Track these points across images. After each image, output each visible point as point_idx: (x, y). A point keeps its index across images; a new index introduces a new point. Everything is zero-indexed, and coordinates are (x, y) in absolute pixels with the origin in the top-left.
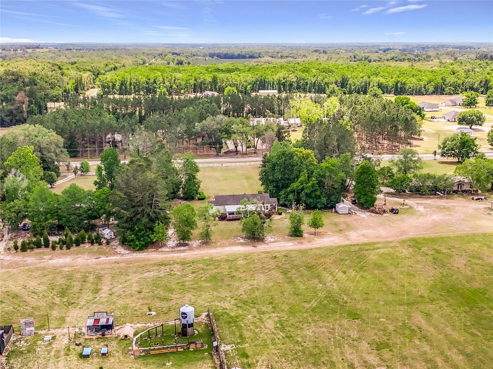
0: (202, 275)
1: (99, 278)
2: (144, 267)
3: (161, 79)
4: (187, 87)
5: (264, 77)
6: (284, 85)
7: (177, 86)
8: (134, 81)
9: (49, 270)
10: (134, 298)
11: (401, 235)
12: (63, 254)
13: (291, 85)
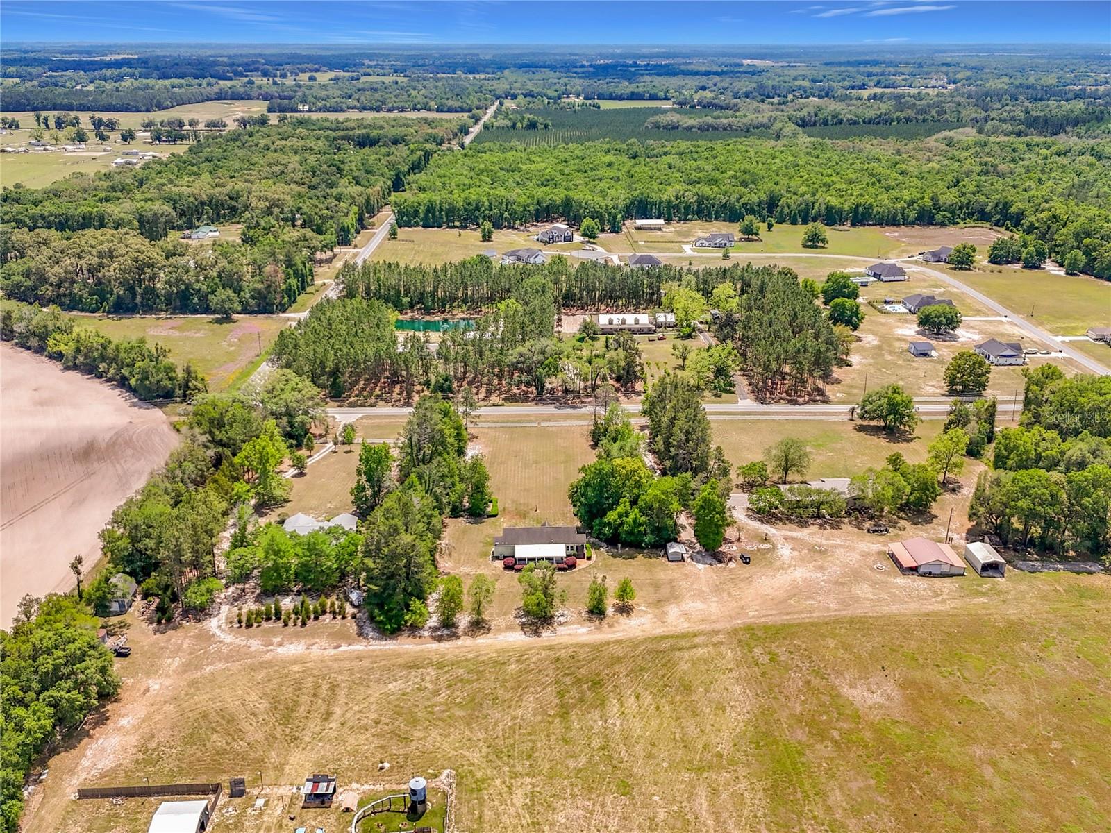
0: (458, 693)
1: (334, 688)
2: (390, 668)
3: (487, 204)
4: (525, 216)
5: (645, 195)
6: (677, 207)
7: (510, 215)
8: (445, 206)
9: (277, 668)
10: (368, 734)
11: (738, 615)
12: (297, 636)
13: (687, 208)
